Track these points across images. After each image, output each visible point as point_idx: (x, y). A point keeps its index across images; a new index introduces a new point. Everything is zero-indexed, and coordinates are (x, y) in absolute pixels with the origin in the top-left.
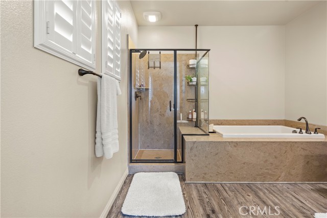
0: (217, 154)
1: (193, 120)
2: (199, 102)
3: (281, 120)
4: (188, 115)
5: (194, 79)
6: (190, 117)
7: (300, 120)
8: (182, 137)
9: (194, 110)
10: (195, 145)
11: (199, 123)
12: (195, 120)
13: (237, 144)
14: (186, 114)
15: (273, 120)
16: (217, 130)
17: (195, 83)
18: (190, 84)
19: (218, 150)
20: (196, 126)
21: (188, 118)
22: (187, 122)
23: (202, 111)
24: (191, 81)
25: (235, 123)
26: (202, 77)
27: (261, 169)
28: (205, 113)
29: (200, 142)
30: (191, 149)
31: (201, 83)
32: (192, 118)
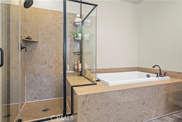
0: (107, 104)
1: (79, 70)
2: (83, 55)
3: (135, 68)
4: (74, 66)
5: (80, 35)
6: (76, 68)
7: (154, 67)
8: (72, 89)
9: (79, 62)
10: (88, 99)
11: (83, 72)
12: (80, 70)
13: (124, 92)
14: (72, 65)
15: (131, 68)
16: (101, 78)
17: (80, 38)
18: (76, 39)
19: (108, 100)
20: (81, 75)
21: (74, 69)
22: (74, 72)
23: (86, 63)
24: (77, 37)
25: (109, 71)
26: (86, 34)
27: (141, 111)
28: (88, 64)
29: (92, 94)
30: (84, 103)
31: (86, 39)
32: (78, 69)
